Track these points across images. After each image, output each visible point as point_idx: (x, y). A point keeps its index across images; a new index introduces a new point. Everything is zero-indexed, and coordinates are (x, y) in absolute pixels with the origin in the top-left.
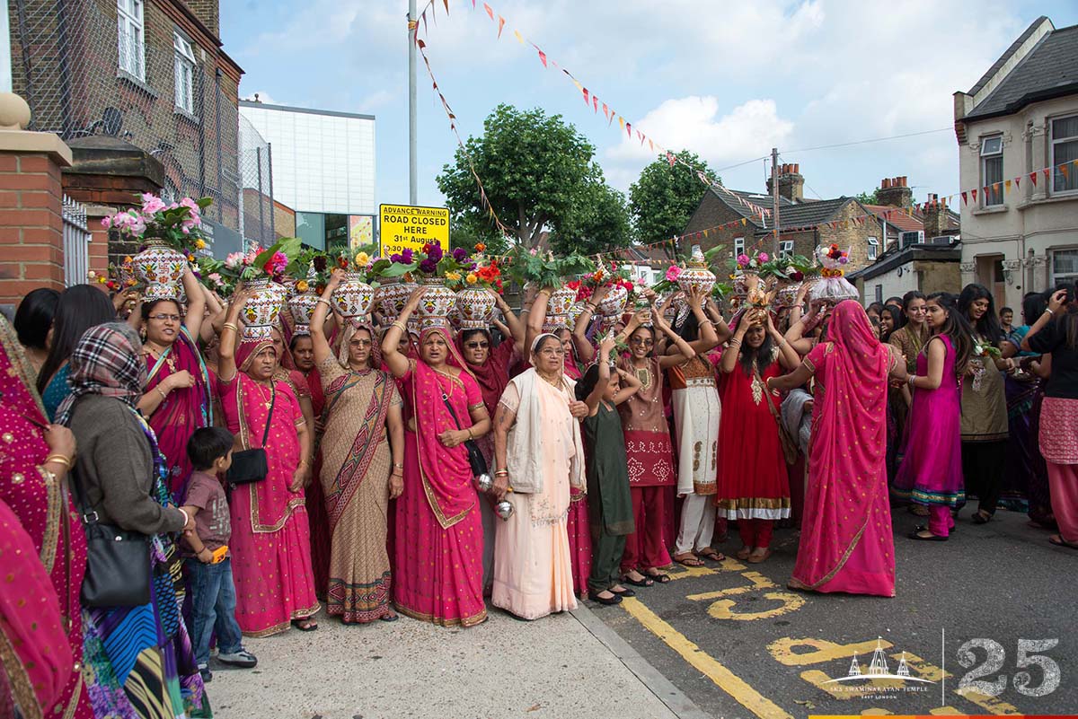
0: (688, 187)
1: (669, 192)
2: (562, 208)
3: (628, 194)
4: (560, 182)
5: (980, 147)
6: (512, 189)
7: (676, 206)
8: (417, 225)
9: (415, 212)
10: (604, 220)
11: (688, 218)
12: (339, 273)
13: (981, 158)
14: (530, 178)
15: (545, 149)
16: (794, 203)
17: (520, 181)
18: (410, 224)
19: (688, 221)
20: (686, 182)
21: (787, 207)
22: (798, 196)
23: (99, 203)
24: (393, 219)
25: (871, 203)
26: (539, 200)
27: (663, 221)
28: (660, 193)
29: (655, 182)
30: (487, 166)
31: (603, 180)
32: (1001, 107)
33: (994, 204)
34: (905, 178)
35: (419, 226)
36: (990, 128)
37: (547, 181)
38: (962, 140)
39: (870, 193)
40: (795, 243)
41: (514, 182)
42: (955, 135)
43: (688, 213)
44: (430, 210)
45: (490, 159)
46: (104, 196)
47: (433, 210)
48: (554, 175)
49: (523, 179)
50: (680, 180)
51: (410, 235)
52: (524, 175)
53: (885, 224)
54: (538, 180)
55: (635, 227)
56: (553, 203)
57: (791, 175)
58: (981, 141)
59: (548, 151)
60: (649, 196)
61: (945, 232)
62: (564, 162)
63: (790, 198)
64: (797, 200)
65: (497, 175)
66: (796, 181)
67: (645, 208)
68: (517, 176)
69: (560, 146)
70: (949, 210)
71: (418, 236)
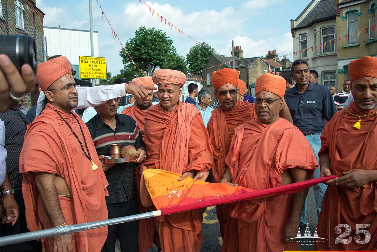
0: (205, 54)
1: (199, 56)
2: (162, 62)
3: (186, 57)
4: (161, 52)
5: (299, 38)
6: (145, 55)
7: (201, 61)
8: (94, 64)
9: (93, 59)
10: (178, 66)
11: (205, 64)
13: (300, 42)
14: (150, 51)
15: (156, 41)
16: (240, 59)
17: (147, 52)
18: (91, 64)
19: (206, 66)
20: (205, 53)
21: (238, 60)
22: (241, 57)
24: (85, 62)
25: (265, 59)
26: (154, 59)
27: (197, 66)
28: (196, 56)
29: (194, 53)
30: (136, 47)
31: (176, 52)
32: (305, 24)
33: (304, 57)
34: (275, 51)
36: (302, 32)
37: (157, 52)
38: (294, 36)
39: (265, 56)
40: (240, 72)
41: (145, 53)
42: (291, 34)
43: (206, 63)
44: (99, 58)
45: (137, 45)
48: (159, 50)
49: (148, 51)
50: (203, 52)
51: (91, 68)
52: (149, 50)
53: (269, 65)
54: (153, 52)
55: (188, 68)
56: (159, 60)
57: (239, 50)
58: (300, 36)
59: (157, 42)
60: (193, 57)
61: (288, 68)
62: (162, 46)
63: (239, 57)
64: (241, 58)
65: (139, 50)
66: (241, 52)
67: (191, 61)
68: (146, 51)
69: (160, 40)
70: (289, 61)
71: (95, 68)
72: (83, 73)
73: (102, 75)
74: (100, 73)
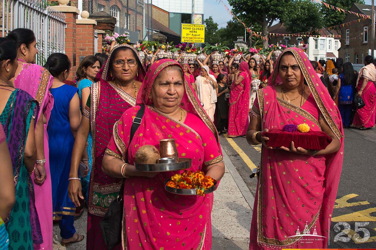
2: (281, 13)
9: (193, 26)
11: (346, 16)
12: (158, 50)
17: (263, 2)
18: (191, 30)
23: (100, 29)
24: (186, 28)
26: (271, 9)
27: (335, 17)
35: (195, 30)
37: (274, 1)
41: (260, 2)
44: (198, 25)
46: (101, 28)
47: (199, 25)
51: (191, 34)
54: (270, 1)
71: (194, 34)
72: (184, 38)
73: (200, 40)
74: (199, 38)
